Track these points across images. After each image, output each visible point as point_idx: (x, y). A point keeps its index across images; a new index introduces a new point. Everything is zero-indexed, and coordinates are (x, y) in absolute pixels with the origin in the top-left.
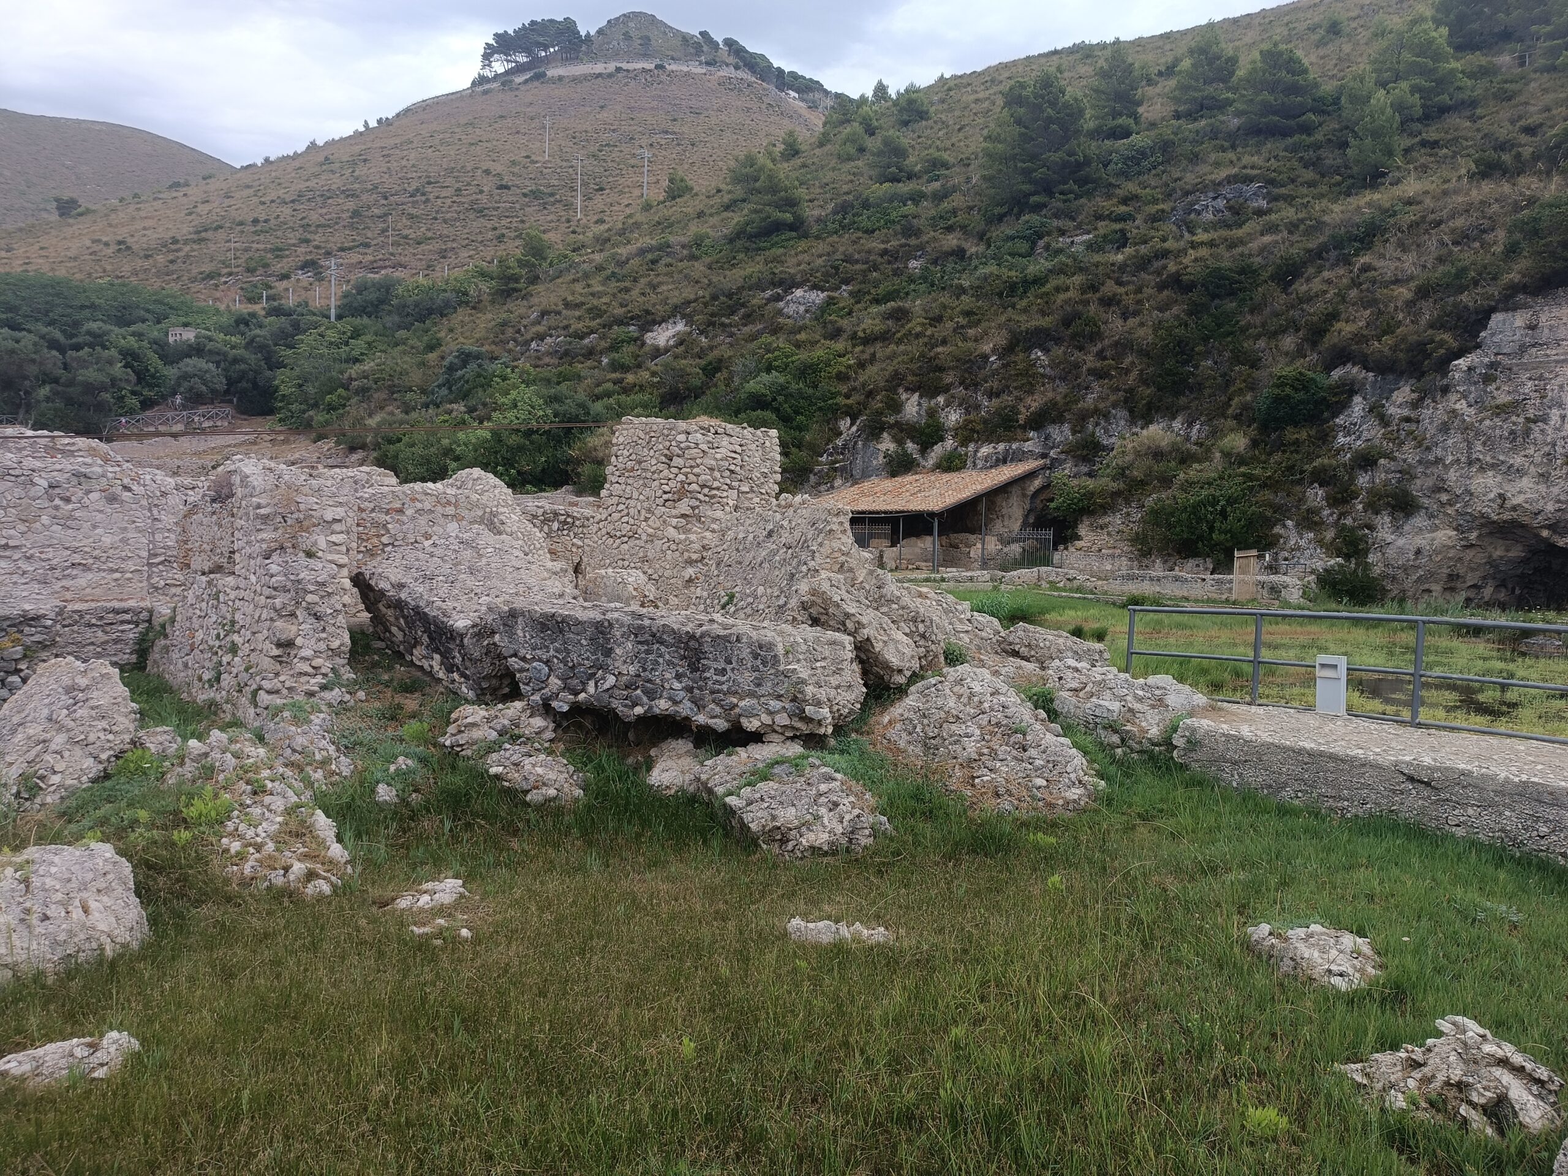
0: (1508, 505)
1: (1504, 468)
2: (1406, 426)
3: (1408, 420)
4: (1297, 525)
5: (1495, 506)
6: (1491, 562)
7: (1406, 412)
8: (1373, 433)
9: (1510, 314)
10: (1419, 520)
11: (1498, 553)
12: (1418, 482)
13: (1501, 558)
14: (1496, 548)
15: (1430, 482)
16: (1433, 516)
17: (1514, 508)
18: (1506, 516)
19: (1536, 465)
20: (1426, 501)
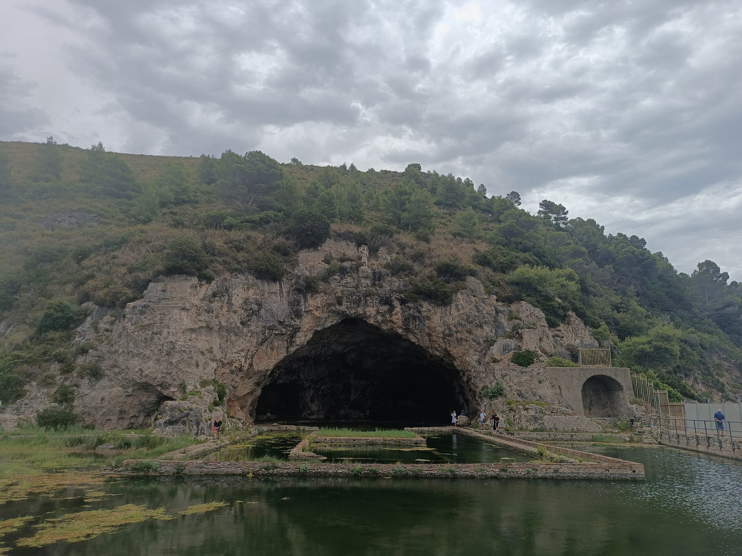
0: (143, 375)
1: (142, 356)
2: (107, 333)
3: (107, 330)
4: (39, 384)
5: (138, 375)
6: (141, 404)
7: (108, 327)
8: (91, 336)
9: (156, 284)
10: (104, 382)
11: (144, 399)
12: (106, 362)
13: (146, 401)
14: (143, 397)
15: (111, 362)
16: (112, 380)
17: (146, 376)
18: (144, 380)
19: (156, 355)
20: (107, 372)
